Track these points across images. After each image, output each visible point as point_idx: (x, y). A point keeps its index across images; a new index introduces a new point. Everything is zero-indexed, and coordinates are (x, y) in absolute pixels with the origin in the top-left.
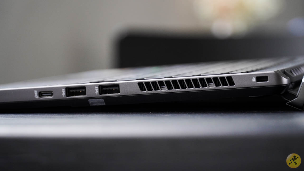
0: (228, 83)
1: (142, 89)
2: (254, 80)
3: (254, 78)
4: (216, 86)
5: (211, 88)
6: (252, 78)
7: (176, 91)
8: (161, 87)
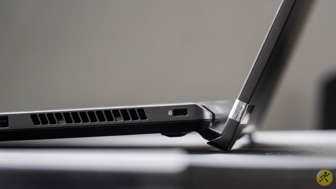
0: (139, 117)
1: (36, 122)
2: (170, 113)
3: (170, 111)
4: (125, 119)
5: (119, 122)
6: (169, 111)
7: (77, 125)
8: (58, 121)
